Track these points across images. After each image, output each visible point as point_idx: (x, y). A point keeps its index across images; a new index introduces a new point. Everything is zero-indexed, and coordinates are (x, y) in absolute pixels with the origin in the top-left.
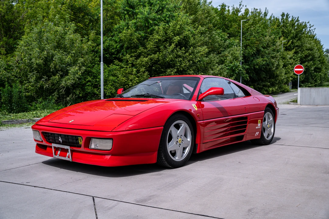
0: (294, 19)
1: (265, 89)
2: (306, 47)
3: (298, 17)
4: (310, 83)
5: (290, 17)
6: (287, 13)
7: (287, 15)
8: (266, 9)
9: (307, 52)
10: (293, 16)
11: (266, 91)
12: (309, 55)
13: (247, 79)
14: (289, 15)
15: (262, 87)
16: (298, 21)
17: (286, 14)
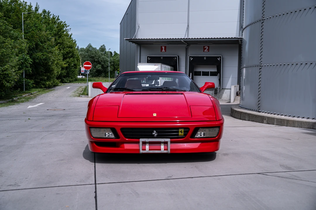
0: (55, 17)
1: (42, 83)
2: (66, 44)
3: (58, 16)
4: (71, 77)
5: (51, 15)
6: (49, 11)
7: (49, 13)
8: (37, 4)
9: (68, 50)
10: (53, 14)
11: (44, 84)
12: (70, 52)
13: (30, 72)
14: (50, 12)
15: (39, 80)
16: (58, 19)
17: (47, 11)
